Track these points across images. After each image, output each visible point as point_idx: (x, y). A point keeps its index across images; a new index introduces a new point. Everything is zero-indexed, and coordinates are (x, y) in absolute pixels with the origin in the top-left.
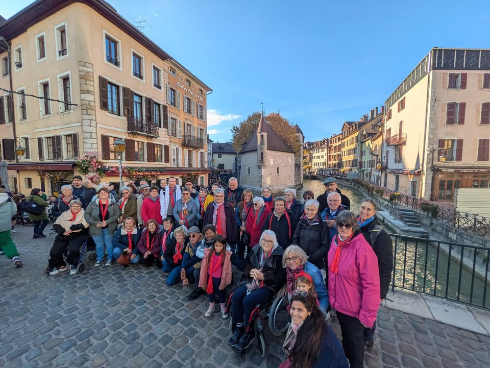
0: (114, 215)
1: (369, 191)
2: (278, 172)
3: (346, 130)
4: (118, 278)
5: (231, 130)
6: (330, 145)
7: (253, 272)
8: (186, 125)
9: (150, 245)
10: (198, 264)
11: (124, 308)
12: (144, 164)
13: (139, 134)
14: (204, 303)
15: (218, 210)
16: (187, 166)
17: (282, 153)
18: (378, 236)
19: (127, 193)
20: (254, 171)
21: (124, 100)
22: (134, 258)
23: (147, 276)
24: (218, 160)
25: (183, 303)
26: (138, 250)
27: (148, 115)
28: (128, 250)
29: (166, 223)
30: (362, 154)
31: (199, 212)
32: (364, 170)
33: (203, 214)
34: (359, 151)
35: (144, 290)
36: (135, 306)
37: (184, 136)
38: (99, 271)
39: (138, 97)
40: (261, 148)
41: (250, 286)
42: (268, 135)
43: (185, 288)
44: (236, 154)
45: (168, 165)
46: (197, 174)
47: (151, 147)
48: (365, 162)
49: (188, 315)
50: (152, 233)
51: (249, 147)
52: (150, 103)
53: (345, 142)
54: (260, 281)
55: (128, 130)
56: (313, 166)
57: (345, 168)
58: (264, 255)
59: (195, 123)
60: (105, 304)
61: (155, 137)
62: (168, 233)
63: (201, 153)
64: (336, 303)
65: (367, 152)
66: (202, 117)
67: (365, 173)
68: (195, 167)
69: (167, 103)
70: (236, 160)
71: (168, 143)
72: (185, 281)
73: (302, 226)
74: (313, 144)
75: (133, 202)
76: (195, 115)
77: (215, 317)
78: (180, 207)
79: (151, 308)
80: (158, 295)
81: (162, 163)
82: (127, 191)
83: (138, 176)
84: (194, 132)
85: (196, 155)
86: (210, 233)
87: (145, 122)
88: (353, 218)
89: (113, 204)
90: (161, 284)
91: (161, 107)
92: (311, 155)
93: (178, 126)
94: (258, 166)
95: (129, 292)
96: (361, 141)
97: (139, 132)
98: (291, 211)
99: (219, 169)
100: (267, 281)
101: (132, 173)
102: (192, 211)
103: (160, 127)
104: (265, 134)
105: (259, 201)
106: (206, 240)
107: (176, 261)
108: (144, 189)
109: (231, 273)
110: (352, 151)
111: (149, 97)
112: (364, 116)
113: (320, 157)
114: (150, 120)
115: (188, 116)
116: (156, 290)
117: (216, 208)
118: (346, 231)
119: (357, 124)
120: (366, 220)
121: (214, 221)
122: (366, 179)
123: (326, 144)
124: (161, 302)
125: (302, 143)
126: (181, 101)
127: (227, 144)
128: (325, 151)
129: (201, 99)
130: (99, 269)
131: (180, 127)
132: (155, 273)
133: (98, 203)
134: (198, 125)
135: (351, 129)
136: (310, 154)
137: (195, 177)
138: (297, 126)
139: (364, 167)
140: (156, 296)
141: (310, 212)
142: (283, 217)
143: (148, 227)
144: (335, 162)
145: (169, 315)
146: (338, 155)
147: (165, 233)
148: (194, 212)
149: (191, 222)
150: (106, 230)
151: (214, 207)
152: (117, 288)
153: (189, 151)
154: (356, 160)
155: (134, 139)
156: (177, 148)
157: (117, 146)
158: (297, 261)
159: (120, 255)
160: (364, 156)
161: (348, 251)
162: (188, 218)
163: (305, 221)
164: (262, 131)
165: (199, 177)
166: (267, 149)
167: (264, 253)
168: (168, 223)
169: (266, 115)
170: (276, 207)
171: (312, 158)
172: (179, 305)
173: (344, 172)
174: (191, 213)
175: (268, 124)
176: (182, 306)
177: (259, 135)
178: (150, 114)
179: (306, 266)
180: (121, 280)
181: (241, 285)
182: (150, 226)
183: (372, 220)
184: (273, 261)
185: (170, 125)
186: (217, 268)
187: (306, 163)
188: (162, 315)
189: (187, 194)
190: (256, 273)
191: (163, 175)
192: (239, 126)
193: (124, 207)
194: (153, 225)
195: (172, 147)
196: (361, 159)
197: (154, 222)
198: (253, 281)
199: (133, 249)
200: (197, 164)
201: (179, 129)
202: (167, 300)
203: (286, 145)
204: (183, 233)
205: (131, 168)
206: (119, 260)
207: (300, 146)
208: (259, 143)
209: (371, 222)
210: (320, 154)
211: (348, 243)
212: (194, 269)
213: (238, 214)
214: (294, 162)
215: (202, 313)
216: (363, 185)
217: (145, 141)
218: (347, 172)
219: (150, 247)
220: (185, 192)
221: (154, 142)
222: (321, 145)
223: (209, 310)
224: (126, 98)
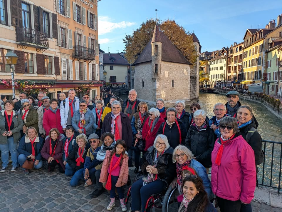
0: (18, 126)
1: (275, 105)
2: (173, 86)
3: (248, 38)
4: (25, 181)
5: (124, 40)
6: (230, 55)
7: (148, 168)
8: (77, 36)
9: (53, 151)
10: (99, 166)
11: (35, 204)
12: (34, 76)
13: (28, 45)
14: (105, 199)
15: (115, 120)
16: (78, 79)
17: (177, 64)
18: (252, 136)
19: (28, 105)
20: (148, 84)
21: (12, 8)
22: (38, 164)
23: (51, 180)
24: (110, 73)
25: (87, 200)
26: (41, 156)
27: (37, 24)
28: (32, 156)
29: (68, 131)
30: (267, 64)
31: (96, 122)
32: (269, 83)
33: (101, 124)
34: (264, 61)
35: (50, 190)
36: (45, 202)
37: (75, 47)
38: (6, 176)
39: (26, 5)
40: (156, 60)
41: (146, 180)
42: (162, 46)
43: (87, 189)
44: (129, 65)
45: (58, 78)
46: (89, 87)
47: (41, 59)
48: (270, 73)
49: (92, 209)
50: (54, 140)
51: (143, 58)
52: (38, 11)
53: (247, 52)
54: (154, 175)
55: (17, 41)
56: (210, 79)
57: (247, 81)
58: (158, 154)
59: (86, 33)
60: (18, 202)
61: (44, 48)
62: (70, 140)
63: (93, 65)
64: (218, 191)
65: (274, 63)
66: (93, 25)
67: (271, 85)
68: (86, 80)
69: (57, 12)
70: (129, 72)
71: (58, 55)
72: (89, 182)
73: (192, 131)
74: (211, 53)
75: (34, 112)
76: (86, 24)
77: (115, 210)
78: (78, 118)
79: (59, 204)
80: (64, 194)
81: (52, 76)
82: (28, 103)
83: (28, 89)
84: (85, 42)
85: (87, 68)
86: (109, 139)
87: (33, 32)
88: (234, 122)
89: (17, 115)
90: (65, 185)
91: (51, 15)
92: (208, 66)
93: (68, 36)
94: (153, 79)
95: (37, 192)
96: (266, 50)
97: (28, 43)
98: (181, 121)
99: (111, 81)
100: (160, 175)
101: (22, 86)
102: (89, 120)
103: (50, 37)
104: (160, 44)
105: (155, 112)
106: (105, 145)
107: (78, 164)
108: (45, 100)
109: (128, 174)
110: (255, 61)
111: (38, 5)
112: (271, 22)
113: (219, 68)
114: (39, 30)
115: (78, 25)
116: (61, 190)
117: (114, 118)
118: (228, 131)
119: (262, 31)
120: (244, 123)
121: (113, 130)
122: (272, 93)
123: (225, 54)
124: (67, 199)
125: (198, 53)
126: (71, 9)
127: (119, 54)
128: (225, 62)
129: (92, 6)
130: (6, 175)
131: (71, 37)
132: (58, 177)
133: (3, 114)
134: (88, 35)
135: (255, 37)
136: (207, 64)
137: (86, 91)
138: (193, 34)
139: (270, 80)
140: (62, 195)
141: (198, 121)
142: (174, 125)
143: (50, 135)
144: (235, 74)
145: (76, 209)
146: (239, 66)
147: (67, 140)
148: (91, 122)
149: (89, 131)
150: (11, 140)
151: (112, 118)
152: (26, 189)
153: (80, 63)
154: (260, 71)
155: (23, 50)
156: (67, 60)
157: (9, 59)
158: (184, 157)
159: (25, 161)
160: (269, 67)
161: (229, 148)
162: (86, 128)
163: (194, 128)
164: (156, 40)
165: (91, 91)
166: (162, 61)
167: (157, 153)
168: (70, 132)
169: (160, 23)
170: (168, 117)
171: (210, 70)
172: (83, 202)
173: (245, 85)
174: (88, 122)
175: (163, 33)
176: (87, 202)
177: (153, 45)
178: (39, 23)
179: (192, 162)
180: (27, 183)
181: (138, 180)
182: (52, 134)
183: (249, 123)
184: (165, 158)
185: (59, 35)
186: (116, 168)
187: (202, 75)
188: (70, 209)
189: (84, 106)
190: (151, 169)
191: (53, 88)
192: (132, 35)
193: (25, 117)
194: (55, 133)
195: (63, 59)
196: (266, 70)
197: (56, 130)
198: (149, 175)
199: (36, 155)
200: (88, 77)
201: (69, 39)
202: (72, 198)
203: (182, 56)
204: (84, 140)
205: (21, 81)
206: (24, 166)
207: (197, 56)
208: (153, 54)
209: (248, 125)
210: (219, 65)
211: (230, 141)
212: (96, 170)
213: (134, 124)
214: (189, 74)
215: (104, 207)
216: (267, 99)
217: (35, 52)
218: (249, 85)
219: (53, 153)
220: (83, 104)
221: (44, 54)
222: (220, 55)
223: (111, 204)
224: (14, 6)
